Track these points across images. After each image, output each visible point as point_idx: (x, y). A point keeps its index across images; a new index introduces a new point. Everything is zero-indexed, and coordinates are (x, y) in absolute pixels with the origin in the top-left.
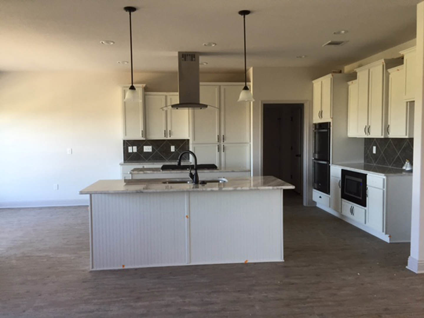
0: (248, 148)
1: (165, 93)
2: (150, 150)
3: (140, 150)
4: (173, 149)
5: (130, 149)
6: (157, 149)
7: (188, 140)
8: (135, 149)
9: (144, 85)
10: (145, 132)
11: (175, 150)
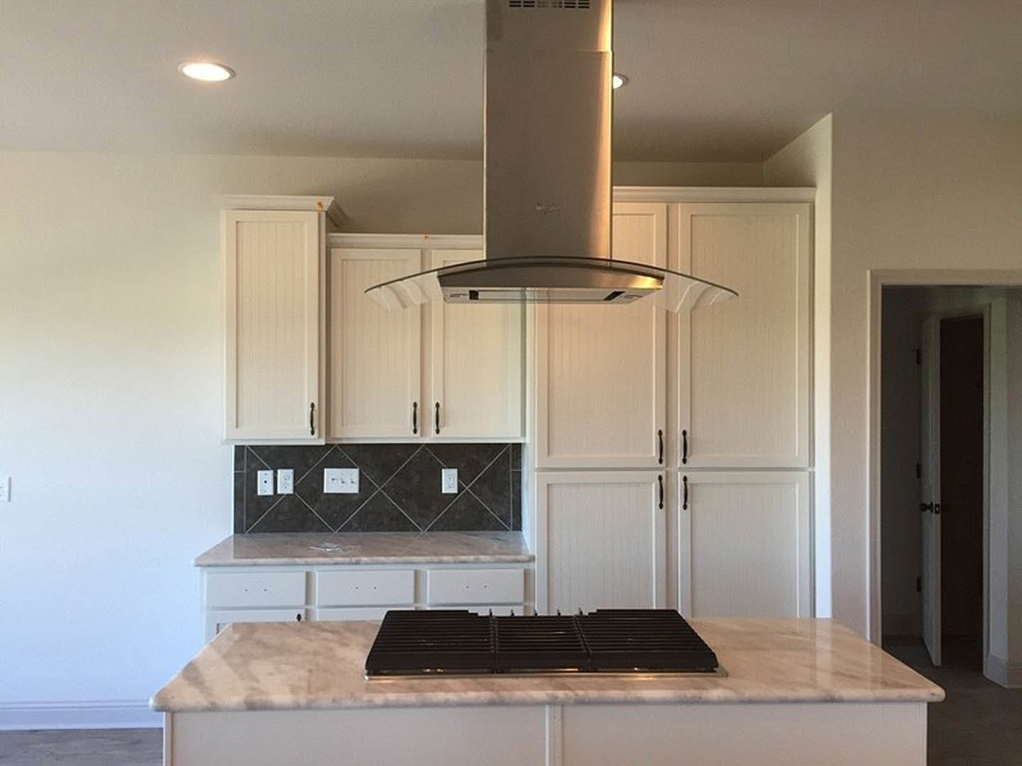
0: (799, 491)
1: (417, 239)
2: (354, 489)
3: (309, 484)
4: (449, 481)
5: (264, 483)
6: (381, 480)
7: (517, 448)
8: (286, 482)
9: (327, 202)
10: (325, 411)
11: (460, 488)
